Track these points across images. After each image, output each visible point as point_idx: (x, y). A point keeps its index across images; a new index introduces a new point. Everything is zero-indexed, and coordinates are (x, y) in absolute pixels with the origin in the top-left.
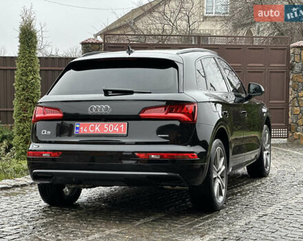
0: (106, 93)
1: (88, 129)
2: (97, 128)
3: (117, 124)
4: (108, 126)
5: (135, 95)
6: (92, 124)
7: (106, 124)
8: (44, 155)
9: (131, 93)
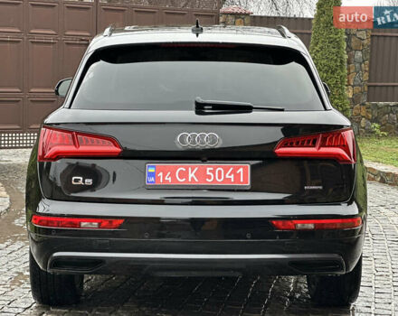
0: (200, 108)
1: (173, 175)
2: (191, 175)
3: (231, 166)
4: (214, 172)
5: (254, 113)
6: (180, 167)
7: (209, 168)
8: (83, 224)
9: (248, 109)
